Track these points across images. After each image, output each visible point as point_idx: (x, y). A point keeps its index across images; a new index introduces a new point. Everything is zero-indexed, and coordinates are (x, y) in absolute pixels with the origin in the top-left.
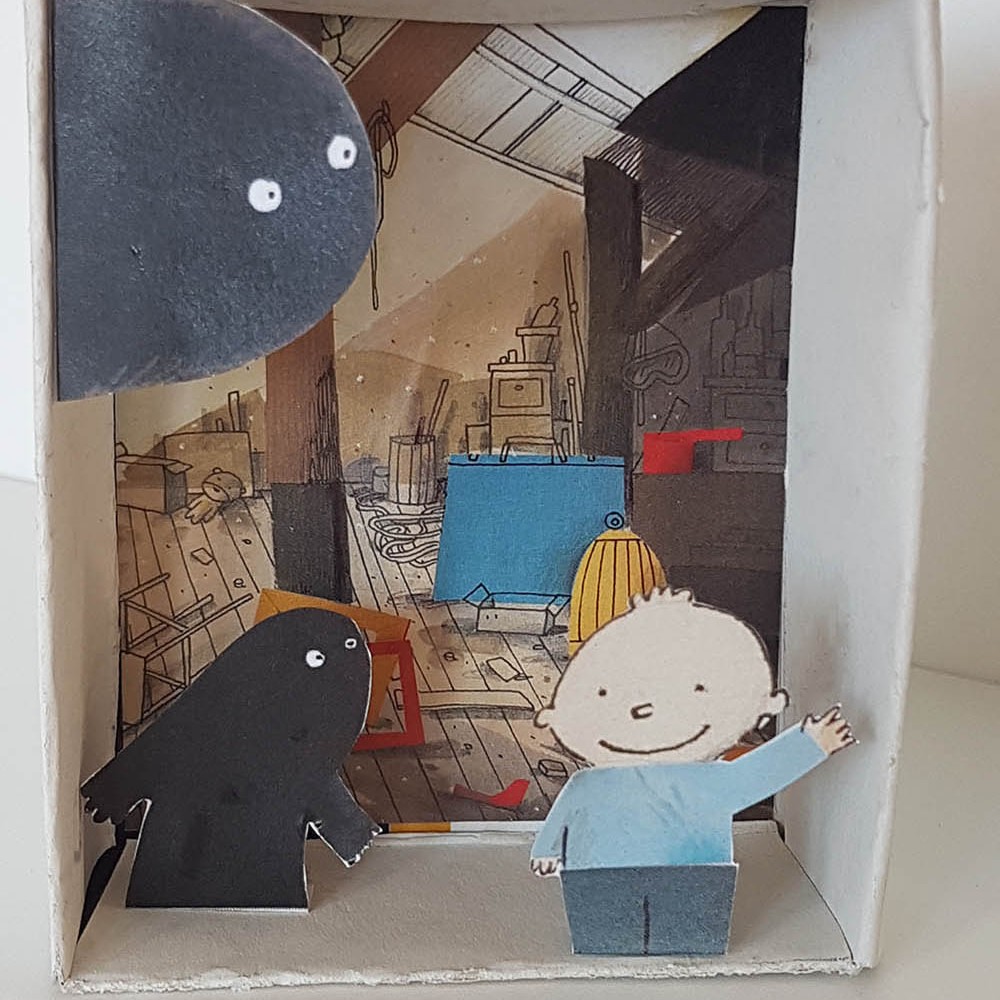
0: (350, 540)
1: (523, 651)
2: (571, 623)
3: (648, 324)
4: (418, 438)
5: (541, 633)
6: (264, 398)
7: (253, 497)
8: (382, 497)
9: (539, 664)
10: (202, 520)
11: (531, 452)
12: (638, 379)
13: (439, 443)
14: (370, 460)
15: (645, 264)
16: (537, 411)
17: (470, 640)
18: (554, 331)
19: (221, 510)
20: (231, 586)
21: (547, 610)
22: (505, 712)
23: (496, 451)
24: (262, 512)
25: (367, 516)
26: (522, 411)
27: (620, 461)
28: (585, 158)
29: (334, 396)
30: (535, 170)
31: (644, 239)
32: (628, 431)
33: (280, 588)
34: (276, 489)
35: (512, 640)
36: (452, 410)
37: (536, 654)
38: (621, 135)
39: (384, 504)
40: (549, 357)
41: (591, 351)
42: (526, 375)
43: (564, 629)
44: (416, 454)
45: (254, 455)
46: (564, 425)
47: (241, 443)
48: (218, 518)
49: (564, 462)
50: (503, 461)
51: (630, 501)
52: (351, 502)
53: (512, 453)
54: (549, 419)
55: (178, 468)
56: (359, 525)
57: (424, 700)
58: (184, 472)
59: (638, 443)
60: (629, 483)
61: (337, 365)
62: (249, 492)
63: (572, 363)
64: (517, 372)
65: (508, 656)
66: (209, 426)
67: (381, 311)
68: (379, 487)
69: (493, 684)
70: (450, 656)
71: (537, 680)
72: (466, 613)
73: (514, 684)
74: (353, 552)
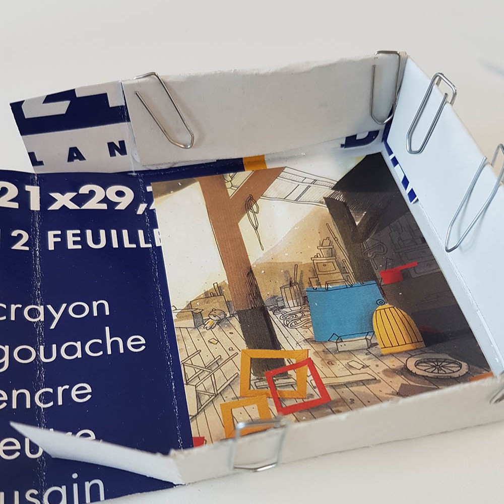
0: (274, 326)
1: (362, 357)
2: (378, 341)
3: (365, 239)
4: (291, 284)
5: (367, 348)
6: (228, 283)
7: (230, 317)
8: (283, 307)
9: (370, 360)
10: (211, 328)
11: (337, 285)
12: (369, 256)
13: (301, 284)
14: (275, 297)
15: (357, 223)
16: (335, 271)
17: (337, 356)
18: (332, 247)
19: (218, 323)
20: (228, 351)
21: (366, 338)
22: (364, 382)
23: (323, 286)
24: (235, 322)
25: (279, 316)
26: (329, 272)
27: (374, 282)
28: (324, 198)
29: (255, 279)
30: (309, 202)
31: (354, 217)
32: (373, 272)
33: (249, 348)
34: (239, 313)
35: (355, 353)
36: (301, 273)
37: (368, 356)
38: (334, 191)
39: (284, 310)
40: (332, 254)
41: (348, 251)
42: (326, 261)
43: (377, 344)
44: (292, 291)
45: (228, 303)
46: (347, 274)
47: (222, 299)
48: (217, 326)
49: (351, 286)
50: (327, 289)
51: (384, 295)
52: (271, 313)
53: (330, 286)
54: (340, 274)
55: (198, 311)
56: (276, 320)
57: (325, 381)
58: (200, 312)
59: (378, 275)
60: (381, 288)
61: (253, 269)
62: (228, 315)
63: (342, 255)
64: (322, 260)
65: (356, 359)
66: (208, 295)
67: (265, 251)
68: (280, 304)
69: (354, 372)
70: (330, 363)
71: (373, 367)
72: (331, 346)
73: (363, 370)
74: (276, 329)
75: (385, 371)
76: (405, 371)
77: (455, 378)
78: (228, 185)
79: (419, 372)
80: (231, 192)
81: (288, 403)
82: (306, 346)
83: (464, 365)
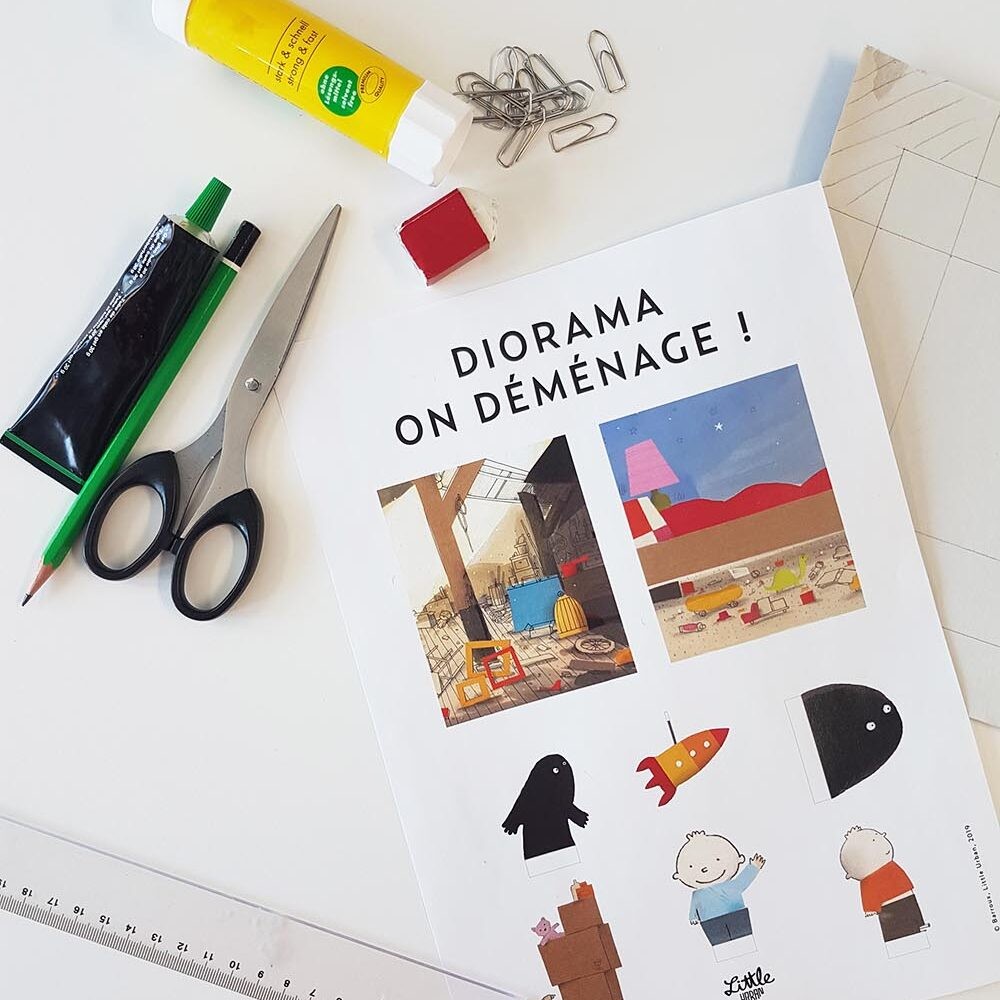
0: (486, 621)
1: (547, 641)
2: (558, 628)
3: (551, 534)
4: (496, 585)
5: (550, 634)
6: (450, 586)
7: (455, 616)
8: (491, 605)
9: (552, 644)
10: (442, 627)
11: (529, 580)
12: (554, 550)
13: (503, 585)
14: (484, 596)
15: (545, 517)
16: (528, 568)
17: (530, 641)
18: (525, 544)
19: (447, 623)
20: (456, 644)
21: (550, 626)
22: (547, 661)
23: (520, 583)
24: (458, 620)
25: (488, 612)
26: (524, 569)
27: (556, 576)
28: (518, 493)
29: (469, 581)
30: (505, 500)
31: (542, 510)
32: (556, 566)
33: (470, 641)
34: (460, 612)
35: (542, 638)
36: (503, 574)
37: (550, 640)
38: (526, 484)
39: (492, 607)
40: (527, 552)
41: (538, 546)
42: (521, 558)
43: (557, 630)
44: (497, 590)
45: (451, 604)
46: (537, 570)
47: (447, 601)
48: (447, 625)
49: (540, 580)
50: (523, 585)
51: (563, 587)
52: (483, 610)
53: (524, 582)
54: (532, 569)
56: (487, 616)
57: (522, 663)
58: (433, 614)
59: (560, 570)
60: (561, 582)
61: (467, 571)
62: (453, 615)
63: (533, 552)
64: (518, 558)
65: (542, 643)
66: (437, 599)
67: (475, 552)
68: (489, 603)
69: (541, 653)
70: (526, 648)
71: (554, 648)
72: (526, 634)
73: (547, 651)
74: (488, 624)
75: (561, 651)
76: (574, 650)
77: (606, 654)
78: (439, 486)
79: (583, 650)
80: (442, 493)
81: (499, 680)
82: (509, 637)
83: (613, 643)
